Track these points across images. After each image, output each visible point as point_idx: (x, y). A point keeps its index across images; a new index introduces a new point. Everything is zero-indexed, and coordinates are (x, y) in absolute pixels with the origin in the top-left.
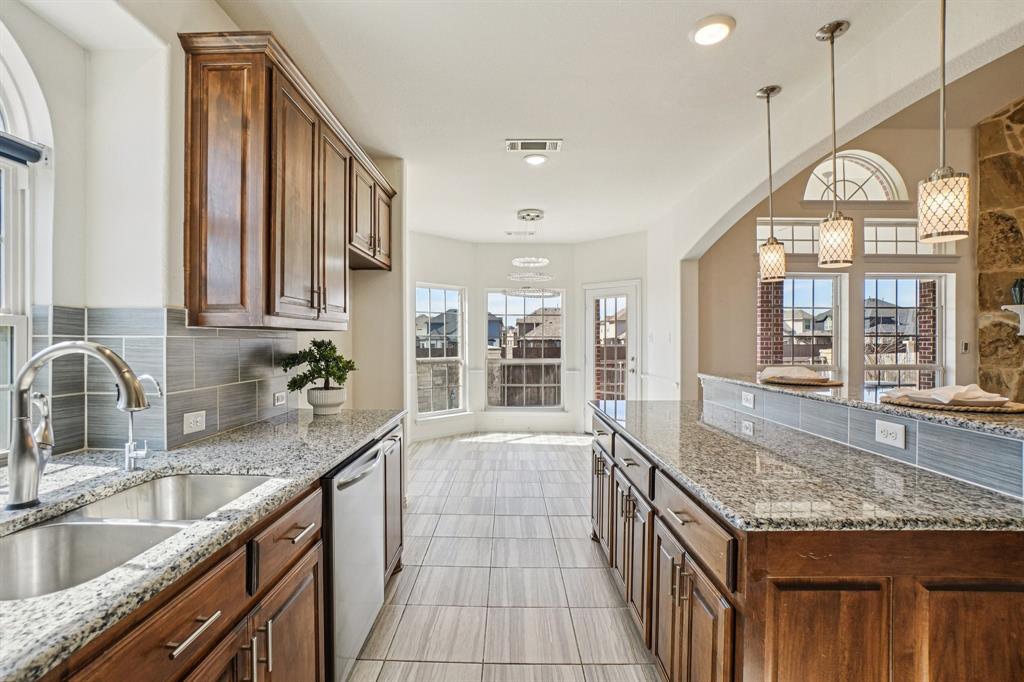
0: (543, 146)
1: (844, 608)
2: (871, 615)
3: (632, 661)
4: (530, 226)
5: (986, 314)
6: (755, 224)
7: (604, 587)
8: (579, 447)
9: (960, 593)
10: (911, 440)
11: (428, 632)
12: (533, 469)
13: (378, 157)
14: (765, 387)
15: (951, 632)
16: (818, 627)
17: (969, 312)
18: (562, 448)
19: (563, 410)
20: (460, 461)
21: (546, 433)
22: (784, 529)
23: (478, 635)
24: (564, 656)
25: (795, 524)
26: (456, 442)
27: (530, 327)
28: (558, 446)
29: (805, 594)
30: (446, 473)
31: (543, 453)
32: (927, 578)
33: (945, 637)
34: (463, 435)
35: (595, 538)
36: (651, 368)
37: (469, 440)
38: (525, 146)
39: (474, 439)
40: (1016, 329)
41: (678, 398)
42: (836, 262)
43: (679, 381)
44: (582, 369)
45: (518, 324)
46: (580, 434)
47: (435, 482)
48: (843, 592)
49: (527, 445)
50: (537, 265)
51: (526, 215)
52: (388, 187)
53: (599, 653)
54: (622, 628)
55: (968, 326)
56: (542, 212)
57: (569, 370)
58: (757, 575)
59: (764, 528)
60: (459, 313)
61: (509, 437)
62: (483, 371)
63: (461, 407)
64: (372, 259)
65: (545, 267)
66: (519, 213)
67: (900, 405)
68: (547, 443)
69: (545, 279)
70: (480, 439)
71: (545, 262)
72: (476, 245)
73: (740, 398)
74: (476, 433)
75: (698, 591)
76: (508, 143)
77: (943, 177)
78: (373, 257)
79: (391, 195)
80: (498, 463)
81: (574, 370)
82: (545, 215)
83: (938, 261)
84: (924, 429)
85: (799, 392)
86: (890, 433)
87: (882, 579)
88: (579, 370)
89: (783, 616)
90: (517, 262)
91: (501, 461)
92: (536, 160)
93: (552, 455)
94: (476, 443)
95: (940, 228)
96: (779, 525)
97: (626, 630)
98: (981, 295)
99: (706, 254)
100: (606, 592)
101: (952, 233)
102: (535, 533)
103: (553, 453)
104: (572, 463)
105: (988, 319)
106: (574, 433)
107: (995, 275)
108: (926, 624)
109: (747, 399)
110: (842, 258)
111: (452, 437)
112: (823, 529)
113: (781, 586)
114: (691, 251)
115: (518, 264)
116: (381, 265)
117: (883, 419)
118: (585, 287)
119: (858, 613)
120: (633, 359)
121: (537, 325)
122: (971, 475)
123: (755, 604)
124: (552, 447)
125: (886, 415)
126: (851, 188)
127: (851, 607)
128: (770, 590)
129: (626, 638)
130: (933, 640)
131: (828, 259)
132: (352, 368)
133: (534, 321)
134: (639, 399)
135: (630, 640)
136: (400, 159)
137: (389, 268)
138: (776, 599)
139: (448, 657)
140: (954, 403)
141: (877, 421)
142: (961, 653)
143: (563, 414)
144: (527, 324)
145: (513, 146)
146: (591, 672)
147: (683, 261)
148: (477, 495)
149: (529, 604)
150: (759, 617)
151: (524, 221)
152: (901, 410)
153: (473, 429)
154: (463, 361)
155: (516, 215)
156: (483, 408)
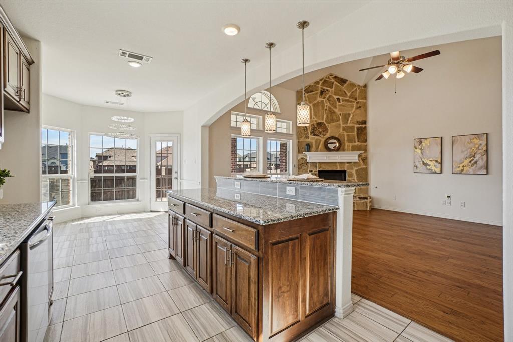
0: (141, 58)
1: (290, 247)
2: (296, 247)
3: (203, 303)
4: (123, 100)
5: (299, 155)
6: (231, 114)
7: (181, 278)
8: (149, 218)
9: (315, 235)
10: (297, 192)
11: (85, 330)
12: (126, 232)
13: (24, 37)
14: (246, 178)
15: (314, 247)
16: (283, 256)
17: (295, 154)
18: (140, 220)
19: (138, 200)
20: (76, 234)
21: (129, 213)
22: (275, 222)
23: (120, 320)
24: (171, 312)
25: (278, 220)
26: (69, 225)
27: (105, 158)
28: (137, 219)
29: (280, 245)
30: (68, 243)
31: (130, 223)
32: (308, 232)
34: (73, 220)
35: (171, 257)
36: (185, 176)
37: (79, 222)
38: (130, 56)
39: (82, 222)
40: (306, 160)
41: (200, 187)
42: (271, 130)
43: (200, 181)
44: (149, 178)
45: (96, 156)
46: (148, 212)
47: (61, 249)
48: (290, 242)
49: (119, 221)
50: (126, 121)
51: (121, 93)
52: (28, 57)
53: (187, 305)
54: (194, 291)
55: (295, 159)
56: (130, 93)
57: (141, 179)
58: (266, 242)
59: (270, 223)
61: (106, 218)
62: (87, 181)
63: (71, 203)
64: (18, 104)
65: (132, 122)
66: (116, 91)
67: (293, 180)
68: (130, 218)
69: (131, 129)
70: (86, 221)
71: (132, 120)
73: (234, 184)
74: (82, 218)
75: (239, 257)
76: (121, 51)
77: (304, 105)
78: (18, 102)
79: (30, 63)
80: (103, 232)
81: (144, 178)
83: (287, 136)
84: (301, 187)
85: (260, 179)
86: (290, 190)
87: (298, 235)
88: (146, 179)
89: (274, 254)
90: (114, 118)
91: (104, 231)
92: (135, 65)
93: (135, 224)
94: (84, 223)
95: (303, 122)
96: (274, 221)
97: (196, 292)
98: (298, 148)
99: (212, 125)
100: (183, 279)
101: (306, 123)
102: (138, 263)
103: (136, 223)
104: (147, 226)
105: (300, 156)
106: (145, 212)
107: (301, 142)
108: (309, 247)
109: (238, 184)
110: (273, 129)
111: (66, 222)
112: (285, 220)
113: (273, 244)
114: (207, 122)
115: (113, 119)
116: (24, 109)
117: (289, 186)
118: (151, 136)
119: (293, 248)
120: (176, 172)
121: (110, 157)
122: (314, 200)
123: (265, 253)
124: (135, 220)
125: (290, 184)
126: (263, 105)
127: (292, 246)
128: (270, 246)
129: (197, 295)
130: (310, 251)
131: (268, 129)
132: (7, 175)
133: (108, 155)
134: (179, 189)
135: (199, 295)
136: (38, 41)
137: (28, 111)
138: (272, 249)
139: (104, 338)
140: (307, 178)
141: (287, 187)
143: (138, 202)
144: (104, 156)
145: (123, 54)
146: (186, 315)
147: (202, 126)
148: (94, 250)
149: (145, 296)
150: (267, 257)
151: (119, 97)
152: (294, 182)
153: (80, 216)
154: (72, 176)
155: (115, 92)
156: (87, 203)
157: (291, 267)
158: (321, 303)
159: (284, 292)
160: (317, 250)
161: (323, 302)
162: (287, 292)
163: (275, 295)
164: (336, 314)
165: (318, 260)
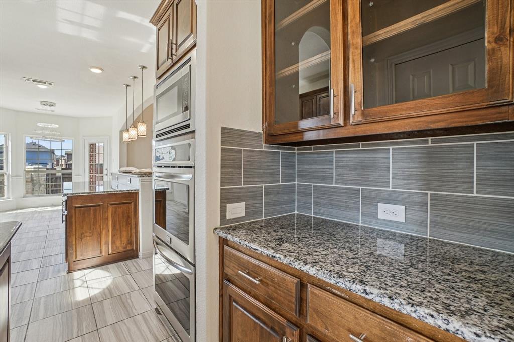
0: (44, 83)
1: (92, 211)
2: (98, 211)
4: (48, 108)
9: (117, 205)
15: (115, 212)
16: (86, 215)
29: (82, 208)
33: (115, 213)
38: (34, 81)
44: (83, 175)
48: (91, 207)
51: (44, 104)
57: (76, 175)
60: (5, 146)
62: (23, 177)
63: (5, 196)
65: (56, 128)
66: (42, 102)
71: (56, 126)
72: (18, 111)
74: (17, 209)
76: (25, 78)
81: (79, 175)
82: (56, 105)
87: (100, 204)
88: (81, 175)
89: (77, 213)
90: (40, 125)
108: (111, 212)
113: (76, 207)
114: (122, 128)
118: (85, 138)
119: (95, 211)
120: (106, 169)
127: (94, 210)
128: (74, 208)
130: (112, 214)
138: (75, 210)
142: (117, 216)
145: (28, 80)
147: (120, 131)
150: (71, 214)
151: (44, 106)
153: (15, 207)
154: (7, 173)
155: (40, 103)
156: (22, 196)
157: (94, 222)
158: (125, 248)
159: (87, 236)
160: (119, 215)
161: (126, 248)
162: (90, 236)
163: (79, 237)
164: (140, 257)
165: (120, 221)
